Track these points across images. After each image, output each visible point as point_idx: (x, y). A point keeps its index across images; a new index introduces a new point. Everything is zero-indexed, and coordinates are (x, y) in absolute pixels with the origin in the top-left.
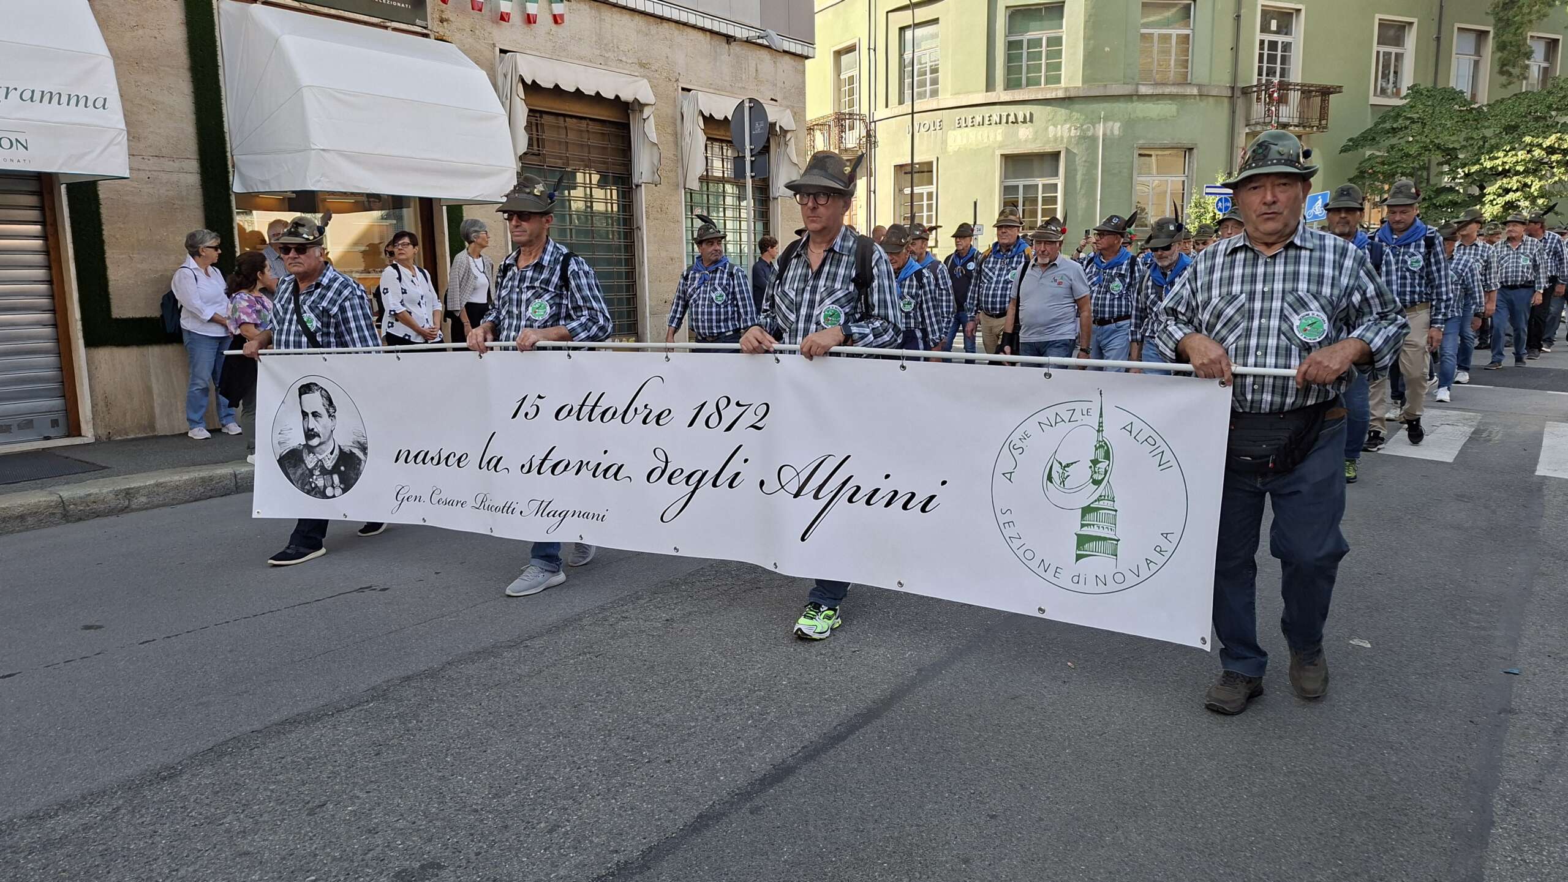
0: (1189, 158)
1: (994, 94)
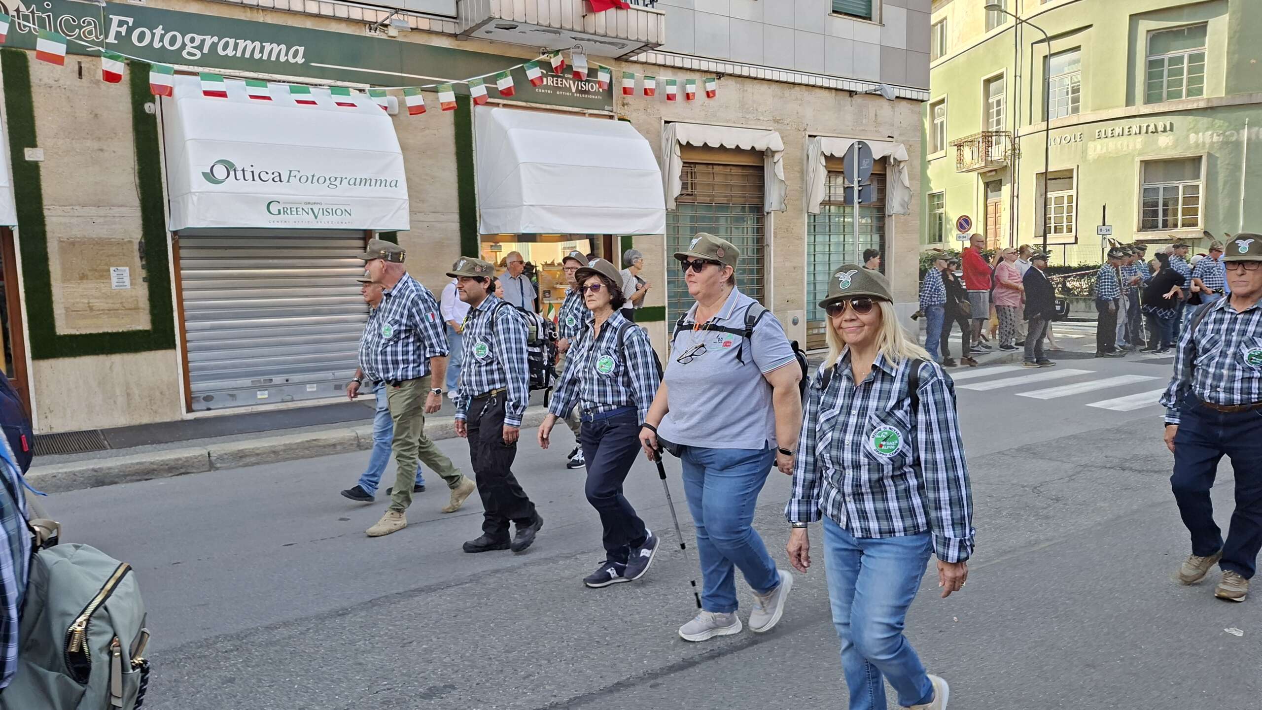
1: (1134, 107)
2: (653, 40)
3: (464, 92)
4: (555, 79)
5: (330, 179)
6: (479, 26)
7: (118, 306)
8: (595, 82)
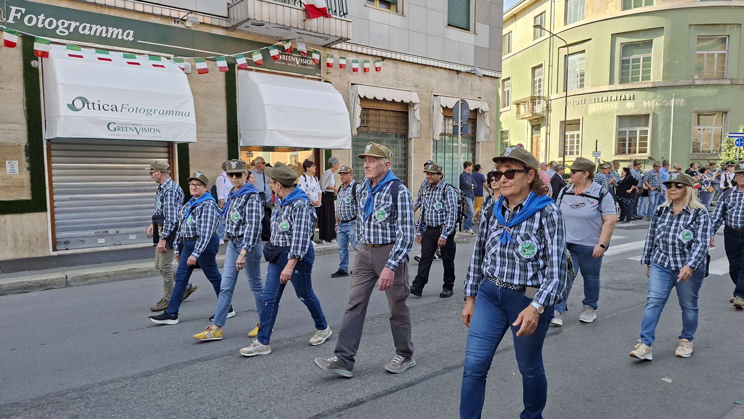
0: (725, 117)
1: (613, 86)
2: (345, 36)
3: (232, 62)
4: (286, 56)
5: (147, 110)
6: (241, 23)
7: (10, 185)
8: (311, 59)
